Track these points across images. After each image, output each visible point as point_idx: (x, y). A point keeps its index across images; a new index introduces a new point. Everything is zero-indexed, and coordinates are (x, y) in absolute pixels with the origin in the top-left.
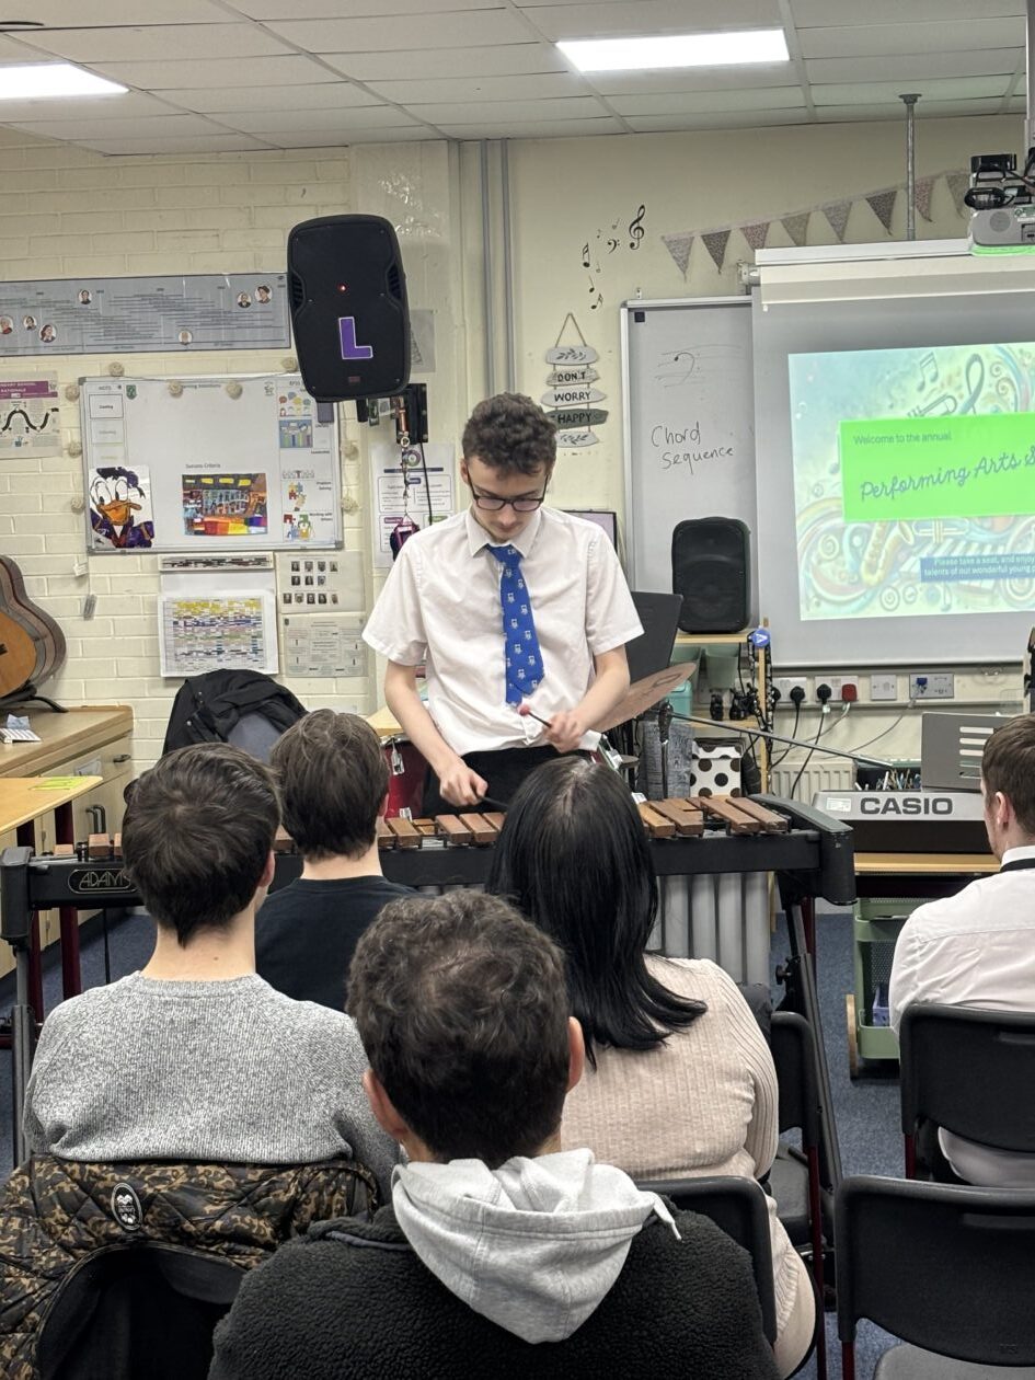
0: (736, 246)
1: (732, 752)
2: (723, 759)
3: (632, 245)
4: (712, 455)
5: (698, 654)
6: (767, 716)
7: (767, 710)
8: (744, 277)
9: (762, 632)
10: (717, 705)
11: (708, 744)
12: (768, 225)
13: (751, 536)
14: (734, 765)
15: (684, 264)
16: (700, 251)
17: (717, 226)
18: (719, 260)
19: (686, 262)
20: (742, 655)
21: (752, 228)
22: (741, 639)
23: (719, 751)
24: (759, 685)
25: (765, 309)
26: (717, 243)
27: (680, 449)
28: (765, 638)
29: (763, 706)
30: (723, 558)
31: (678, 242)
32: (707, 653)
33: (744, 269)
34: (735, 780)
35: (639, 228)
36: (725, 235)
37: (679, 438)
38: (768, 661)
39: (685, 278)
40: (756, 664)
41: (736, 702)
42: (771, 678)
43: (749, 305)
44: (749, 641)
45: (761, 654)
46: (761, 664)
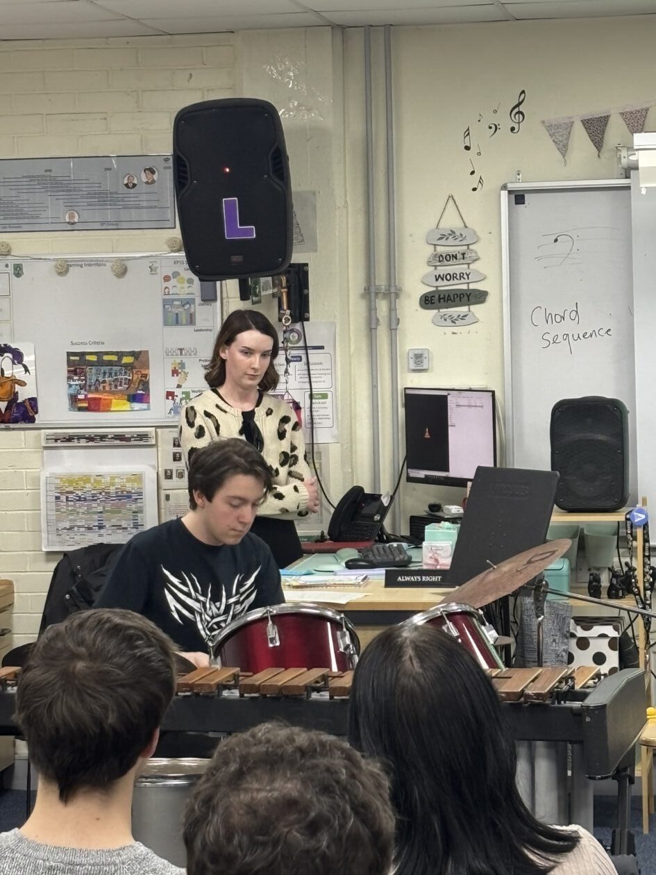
0: (615, 131)
1: (610, 631)
2: (601, 637)
3: (513, 129)
4: (591, 336)
5: (577, 531)
6: (645, 595)
7: (645, 589)
8: (624, 161)
9: (641, 511)
10: (594, 584)
11: (587, 622)
12: (647, 110)
13: (629, 416)
14: (613, 644)
15: (564, 149)
16: (580, 137)
17: (596, 111)
18: (598, 143)
19: (566, 146)
20: (620, 534)
21: (631, 113)
22: (619, 517)
23: (598, 630)
24: (637, 563)
25: (644, 192)
26: (596, 128)
27: (559, 329)
28: (643, 517)
29: (641, 585)
30: (601, 437)
31: (558, 126)
32: (586, 532)
33: (624, 153)
34: (613, 659)
35: (519, 112)
36: (604, 120)
37: (558, 319)
38: (646, 540)
39: (565, 161)
40: (634, 543)
41: (614, 581)
42: (649, 557)
43: (628, 188)
44: (627, 519)
45: (639, 533)
46: (639, 544)
